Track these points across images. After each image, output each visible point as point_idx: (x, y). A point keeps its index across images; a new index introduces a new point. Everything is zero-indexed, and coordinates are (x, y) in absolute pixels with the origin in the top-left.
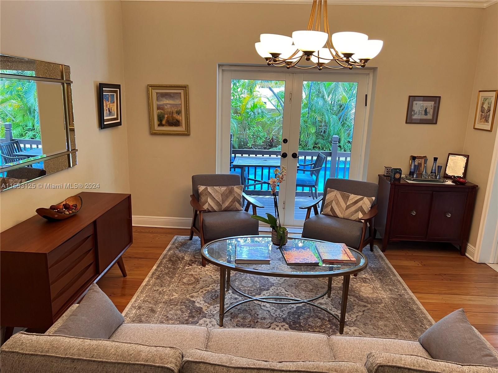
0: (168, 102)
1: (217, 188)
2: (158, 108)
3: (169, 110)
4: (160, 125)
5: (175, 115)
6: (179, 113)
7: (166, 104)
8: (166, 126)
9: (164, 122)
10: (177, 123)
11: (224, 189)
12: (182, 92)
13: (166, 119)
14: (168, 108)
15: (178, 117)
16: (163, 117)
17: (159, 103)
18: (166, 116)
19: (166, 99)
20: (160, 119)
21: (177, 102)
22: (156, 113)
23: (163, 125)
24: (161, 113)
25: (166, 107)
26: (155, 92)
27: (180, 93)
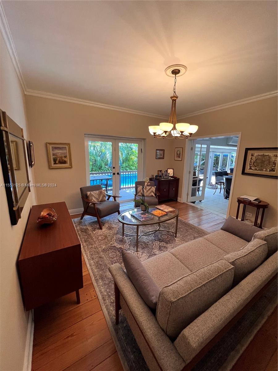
0: (59, 152)
1: (94, 192)
2: (53, 155)
3: (60, 156)
4: (55, 163)
5: (63, 158)
6: (65, 157)
7: (58, 153)
8: (59, 164)
9: (57, 162)
10: (65, 162)
11: (97, 192)
12: (67, 147)
13: (58, 160)
14: (59, 155)
15: (65, 159)
16: (57, 159)
17: (53, 152)
18: (58, 159)
19: (58, 150)
20: (55, 161)
21: (65, 151)
22: (52, 157)
23: (57, 164)
24: (55, 157)
25: (58, 154)
26: (51, 146)
27: (66, 147)
